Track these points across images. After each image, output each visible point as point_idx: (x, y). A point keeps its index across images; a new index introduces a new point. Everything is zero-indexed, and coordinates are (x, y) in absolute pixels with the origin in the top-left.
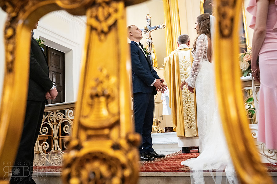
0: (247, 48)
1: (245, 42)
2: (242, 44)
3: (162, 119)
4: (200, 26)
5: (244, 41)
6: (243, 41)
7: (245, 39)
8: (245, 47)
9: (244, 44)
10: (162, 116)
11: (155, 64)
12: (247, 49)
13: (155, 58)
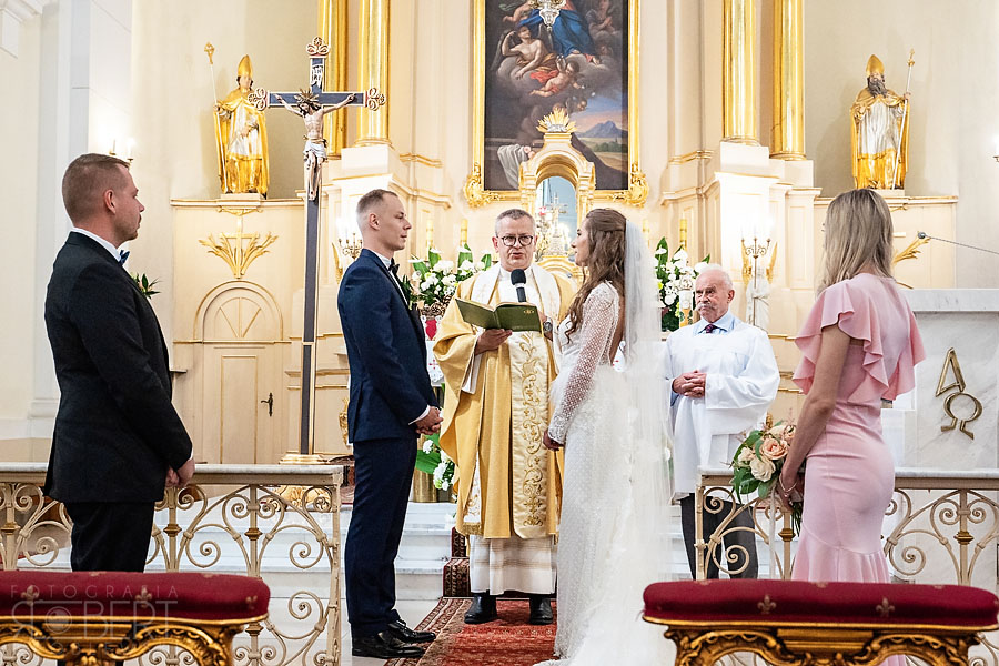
0: (630, 172)
1: (625, 149)
2: (611, 155)
3: (271, 413)
4: (592, 248)
5: (620, 143)
6: (615, 143)
7: (625, 135)
8: (620, 169)
9: (618, 156)
10: (270, 402)
11: (257, 179)
12: (630, 177)
13: (261, 152)
